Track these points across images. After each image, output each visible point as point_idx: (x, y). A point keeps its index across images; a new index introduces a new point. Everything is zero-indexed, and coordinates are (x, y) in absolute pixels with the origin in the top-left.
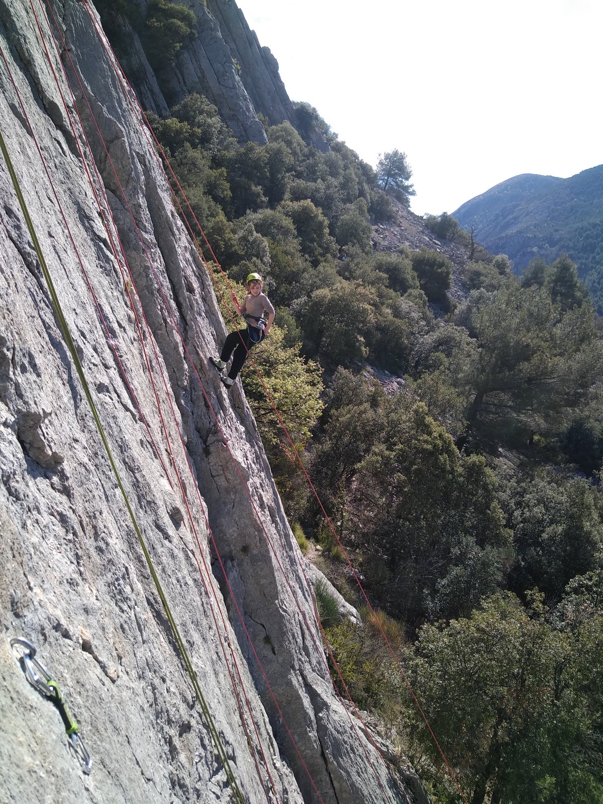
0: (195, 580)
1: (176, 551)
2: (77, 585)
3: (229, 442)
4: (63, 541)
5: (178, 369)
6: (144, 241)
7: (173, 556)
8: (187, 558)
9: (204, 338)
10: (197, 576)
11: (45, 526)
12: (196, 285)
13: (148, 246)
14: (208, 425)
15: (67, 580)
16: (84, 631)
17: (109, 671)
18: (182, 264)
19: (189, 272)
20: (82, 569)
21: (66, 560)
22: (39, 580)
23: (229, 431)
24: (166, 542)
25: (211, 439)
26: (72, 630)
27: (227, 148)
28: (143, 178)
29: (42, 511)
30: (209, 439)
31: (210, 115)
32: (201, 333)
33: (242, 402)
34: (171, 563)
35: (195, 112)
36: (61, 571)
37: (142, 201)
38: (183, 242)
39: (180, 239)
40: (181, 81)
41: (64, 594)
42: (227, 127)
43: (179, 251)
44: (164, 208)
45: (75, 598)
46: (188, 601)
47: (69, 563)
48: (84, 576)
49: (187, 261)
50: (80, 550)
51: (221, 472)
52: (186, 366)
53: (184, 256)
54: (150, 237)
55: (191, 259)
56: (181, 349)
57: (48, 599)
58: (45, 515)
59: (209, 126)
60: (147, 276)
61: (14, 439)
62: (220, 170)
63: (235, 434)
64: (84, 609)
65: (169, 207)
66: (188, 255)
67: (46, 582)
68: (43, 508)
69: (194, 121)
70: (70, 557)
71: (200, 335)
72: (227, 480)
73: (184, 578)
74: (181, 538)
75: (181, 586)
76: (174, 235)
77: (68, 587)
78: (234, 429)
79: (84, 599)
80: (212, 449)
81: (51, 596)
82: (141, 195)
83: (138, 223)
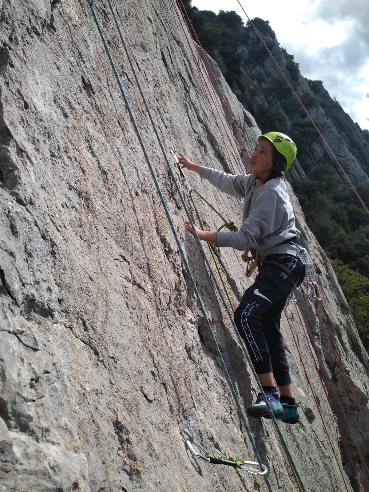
0: (325, 464)
1: (309, 439)
2: (228, 423)
3: (350, 373)
4: (222, 397)
5: (312, 322)
7: (307, 442)
8: (318, 446)
9: (329, 302)
10: (327, 462)
11: (211, 384)
14: (335, 360)
15: (222, 418)
16: (230, 452)
17: (246, 485)
19: (317, 261)
20: (233, 417)
21: (223, 408)
22: (203, 408)
23: (350, 365)
24: (301, 430)
25: (337, 369)
26: (221, 445)
29: (209, 375)
30: (336, 370)
32: (327, 299)
33: (359, 346)
34: (306, 445)
35: (321, 174)
36: (218, 412)
38: (313, 244)
39: (310, 242)
40: (313, 158)
41: (219, 425)
45: (226, 430)
46: (319, 477)
47: (225, 410)
48: (234, 421)
49: (316, 255)
50: (233, 405)
51: (346, 394)
52: (317, 320)
53: (314, 252)
56: (314, 309)
57: (208, 422)
58: (212, 379)
61: (196, 331)
62: (339, 204)
63: (355, 368)
64: (232, 439)
65: (303, 224)
66: (316, 252)
67: (207, 412)
68: (210, 374)
69: (321, 179)
70: (226, 407)
71: (326, 300)
72: (351, 400)
73: (315, 459)
74: (314, 431)
75: (313, 465)
76: (306, 240)
77: (222, 422)
78: (354, 365)
79: (232, 433)
80: (338, 376)
81: (210, 421)
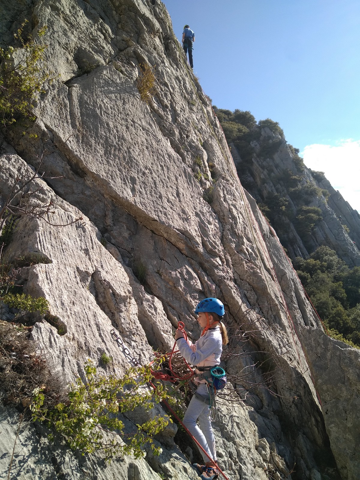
6: (294, 307)
12: (314, 324)
13: (295, 308)
18: (309, 316)
19: (311, 319)
27: (342, 271)
28: (293, 286)
31: (331, 255)
35: (323, 255)
37: (293, 294)
38: (309, 309)
39: (308, 307)
40: (315, 240)
42: (342, 260)
43: (307, 311)
44: (301, 296)
49: (311, 315)
53: (309, 313)
54: (296, 306)
55: (312, 315)
59: (331, 261)
60: (296, 318)
62: (338, 283)
65: (303, 296)
66: (311, 313)
69: (322, 259)
76: (305, 306)
82: (293, 292)
83: (292, 301)
